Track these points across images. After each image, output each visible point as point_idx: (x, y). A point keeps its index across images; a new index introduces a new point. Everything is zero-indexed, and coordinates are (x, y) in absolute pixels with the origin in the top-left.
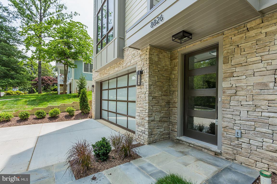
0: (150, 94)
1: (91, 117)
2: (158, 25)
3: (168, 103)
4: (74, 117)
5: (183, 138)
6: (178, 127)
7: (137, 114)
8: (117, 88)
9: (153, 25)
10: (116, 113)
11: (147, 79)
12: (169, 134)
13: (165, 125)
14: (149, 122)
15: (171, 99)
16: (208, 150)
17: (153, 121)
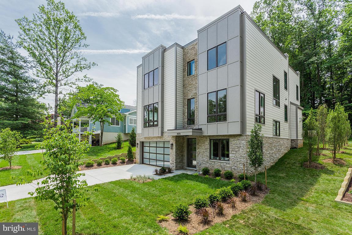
0: (176, 152)
1: (135, 163)
2: (179, 135)
3: (182, 155)
4: (126, 163)
5: (187, 168)
6: (186, 164)
7: (170, 160)
8: (156, 147)
9: (178, 134)
10: (156, 160)
11: (175, 147)
12: (183, 167)
13: (181, 163)
14: (176, 162)
15: (183, 154)
16: (194, 170)
17: (177, 162)
